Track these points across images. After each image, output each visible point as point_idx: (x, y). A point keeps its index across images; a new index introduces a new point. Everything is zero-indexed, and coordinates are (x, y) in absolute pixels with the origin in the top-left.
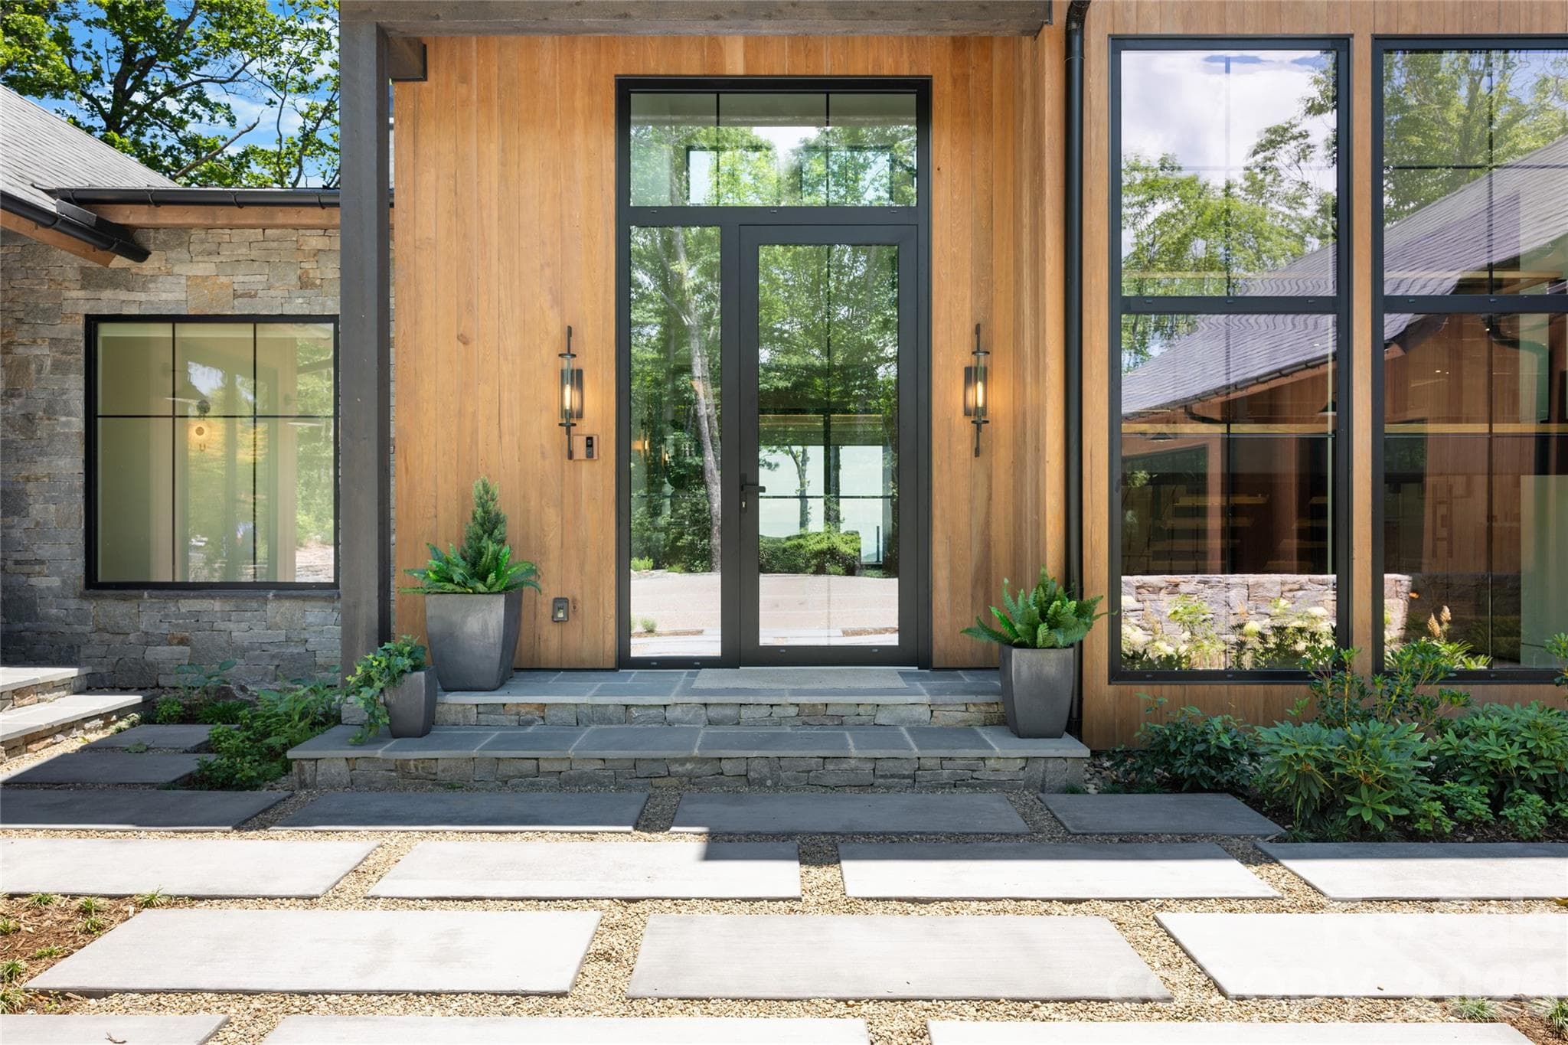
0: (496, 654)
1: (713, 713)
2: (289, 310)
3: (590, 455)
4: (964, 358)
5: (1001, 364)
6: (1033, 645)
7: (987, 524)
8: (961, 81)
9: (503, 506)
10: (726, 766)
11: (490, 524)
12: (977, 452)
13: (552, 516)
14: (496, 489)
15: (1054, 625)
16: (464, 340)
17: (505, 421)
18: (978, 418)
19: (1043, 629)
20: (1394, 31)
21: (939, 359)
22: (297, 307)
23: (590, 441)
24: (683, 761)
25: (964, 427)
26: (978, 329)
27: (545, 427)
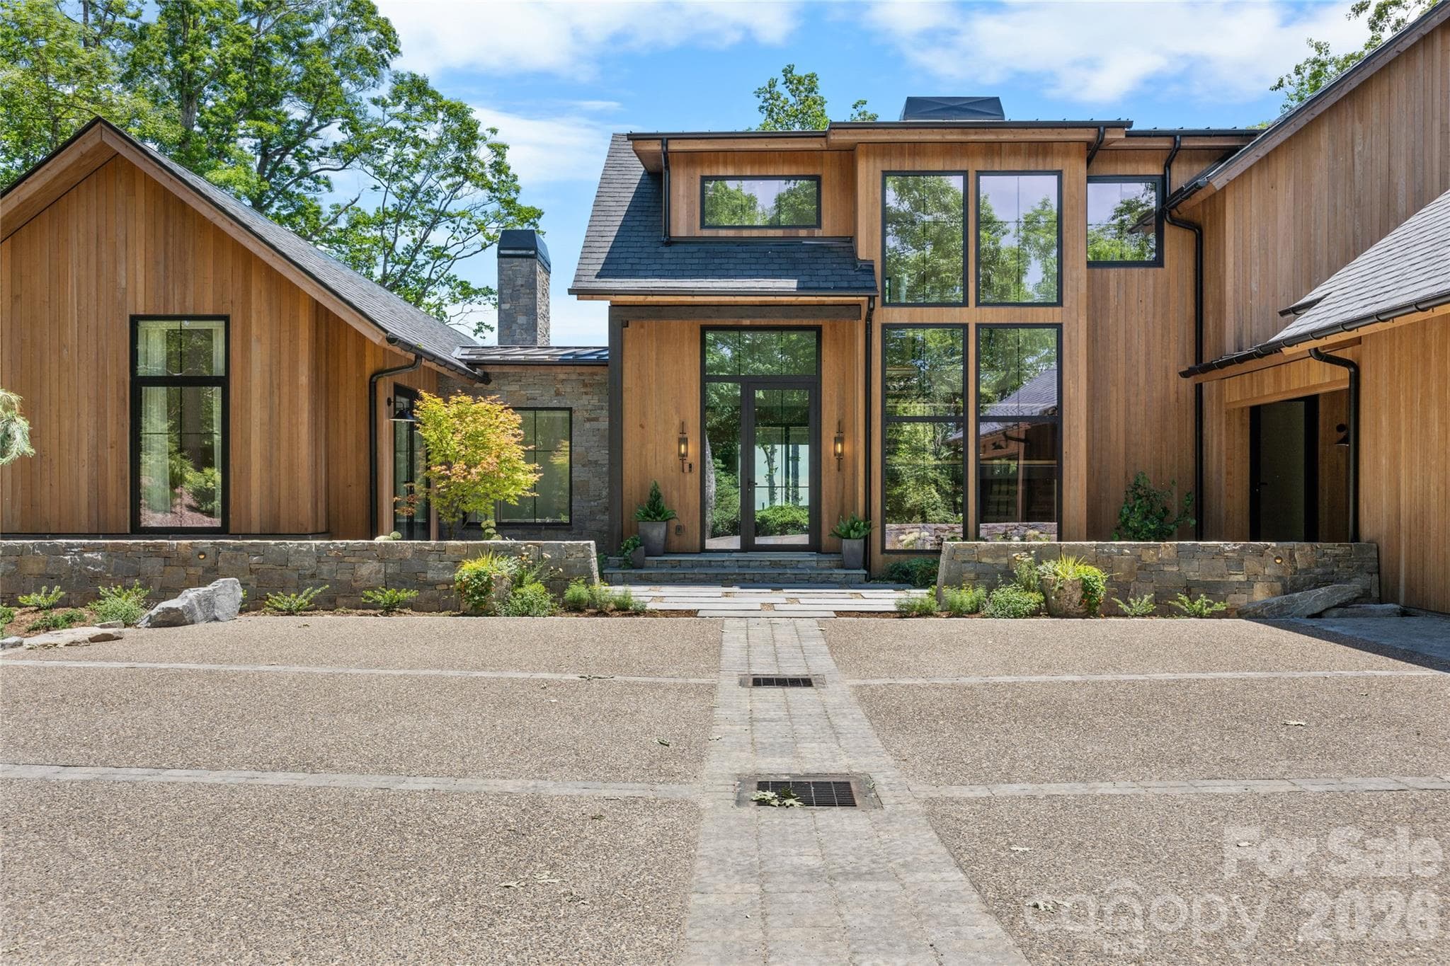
0: (662, 542)
1: (740, 563)
2: (550, 405)
3: (690, 471)
4: (834, 434)
5: (847, 436)
6: (849, 538)
7: (843, 497)
8: (833, 327)
9: (661, 491)
10: (747, 576)
11: (658, 496)
12: (839, 470)
13: (675, 494)
14: (659, 483)
15: (856, 530)
16: (642, 426)
17: (658, 458)
18: (840, 457)
19: (852, 532)
20: (983, 322)
21: (824, 434)
22: (555, 403)
23: (690, 466)
24: (732, 575)
25: (834, 459)
26: (839, 423)
27: (672, 459)
